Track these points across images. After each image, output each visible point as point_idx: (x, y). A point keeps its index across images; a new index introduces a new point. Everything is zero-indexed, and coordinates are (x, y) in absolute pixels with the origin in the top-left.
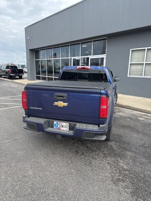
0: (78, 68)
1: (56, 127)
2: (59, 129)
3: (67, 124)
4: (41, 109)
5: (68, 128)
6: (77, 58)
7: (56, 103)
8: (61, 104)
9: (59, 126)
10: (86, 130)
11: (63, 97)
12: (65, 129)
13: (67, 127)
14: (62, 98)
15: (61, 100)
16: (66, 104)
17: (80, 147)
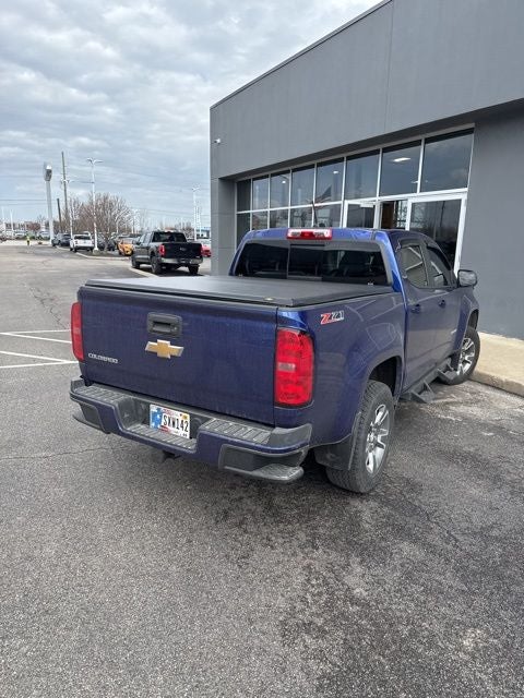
0: (290, 235)
1: (156, 424)
2: (164, 429)
3: (186, 417)
4: (115, 361)
5: (188, 429)
6: (364, 203)
7: (151, 346)
8: (165, 348)
9: (163, 421)
10: (227, 441)
11: (168, 325)
12: (181, 432)
13: (185, 425)
14: (167, 330)
15: (165, 337)
16: (176, 350)
17: (245, 500)
